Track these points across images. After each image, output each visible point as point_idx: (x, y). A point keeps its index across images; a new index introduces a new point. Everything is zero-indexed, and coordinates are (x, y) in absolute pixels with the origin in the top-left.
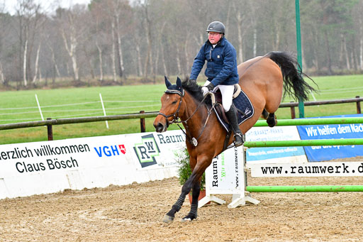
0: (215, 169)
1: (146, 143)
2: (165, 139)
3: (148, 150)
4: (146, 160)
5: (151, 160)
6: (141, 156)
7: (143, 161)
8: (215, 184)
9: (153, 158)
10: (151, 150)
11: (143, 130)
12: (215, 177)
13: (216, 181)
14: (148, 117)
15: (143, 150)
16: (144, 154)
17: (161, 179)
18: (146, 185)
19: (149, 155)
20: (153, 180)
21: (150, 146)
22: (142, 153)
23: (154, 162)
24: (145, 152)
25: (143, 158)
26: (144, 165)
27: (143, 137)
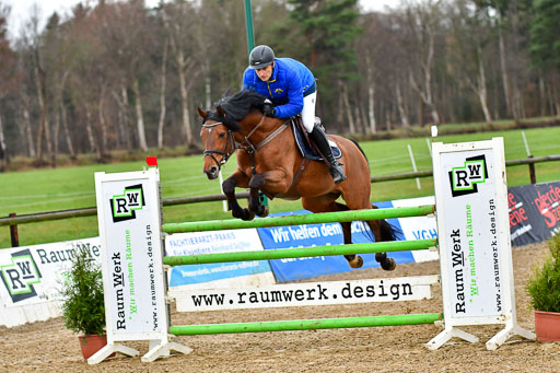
0: (120, 301)
1: (19, 264)
2: (49, 257)
3: (22, 275)
4: (20, 290)
5: (27, 290)
6: (11, 285)
7: (14, 292)
8: (121, 325)
9: (31, 286)
10: (27, 274)
11: (15, 244)
12: (121, 314)
13: (122, 320)
14: (21, 222)
15: (14, 275)
16: (16, 282)
17: (45, 319)
18: (20, 330)
19: (25, 282)
20: (32, 321)
21: (25, 267)
22: (13, 279)
23: (33, 293)
24: (17, 279)
25: (15, 287)
26: (16, 298)
27: (13, 255)
